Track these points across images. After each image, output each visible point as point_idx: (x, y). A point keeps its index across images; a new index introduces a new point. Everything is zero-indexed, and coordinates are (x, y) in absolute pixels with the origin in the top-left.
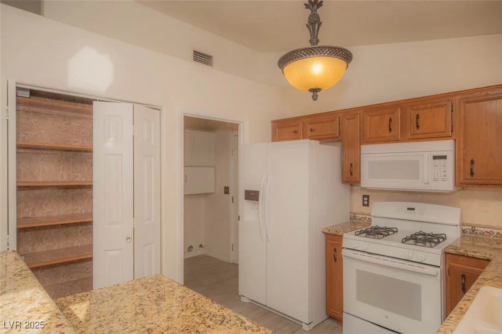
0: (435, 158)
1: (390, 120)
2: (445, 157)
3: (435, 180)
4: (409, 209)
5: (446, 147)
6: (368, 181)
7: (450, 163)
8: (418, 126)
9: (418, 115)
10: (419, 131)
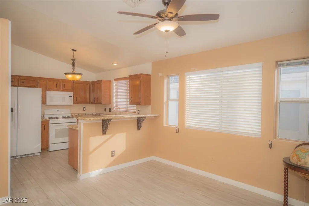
0: (69, 96)
1: (56, 84)
2: (71, 96)
3: (69, 102)
4: (57, 111)
5: (71, 94)
6: (48, 103)
7: (72, 97)
8: (64, 87)
9: (64, 84)
10: (64, 89)
